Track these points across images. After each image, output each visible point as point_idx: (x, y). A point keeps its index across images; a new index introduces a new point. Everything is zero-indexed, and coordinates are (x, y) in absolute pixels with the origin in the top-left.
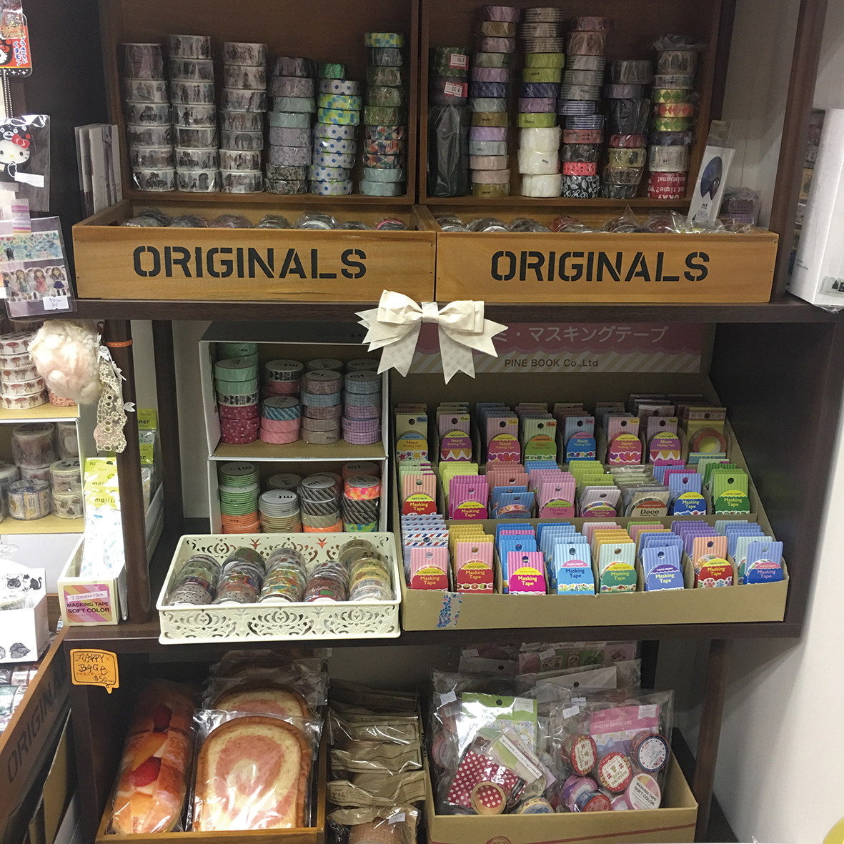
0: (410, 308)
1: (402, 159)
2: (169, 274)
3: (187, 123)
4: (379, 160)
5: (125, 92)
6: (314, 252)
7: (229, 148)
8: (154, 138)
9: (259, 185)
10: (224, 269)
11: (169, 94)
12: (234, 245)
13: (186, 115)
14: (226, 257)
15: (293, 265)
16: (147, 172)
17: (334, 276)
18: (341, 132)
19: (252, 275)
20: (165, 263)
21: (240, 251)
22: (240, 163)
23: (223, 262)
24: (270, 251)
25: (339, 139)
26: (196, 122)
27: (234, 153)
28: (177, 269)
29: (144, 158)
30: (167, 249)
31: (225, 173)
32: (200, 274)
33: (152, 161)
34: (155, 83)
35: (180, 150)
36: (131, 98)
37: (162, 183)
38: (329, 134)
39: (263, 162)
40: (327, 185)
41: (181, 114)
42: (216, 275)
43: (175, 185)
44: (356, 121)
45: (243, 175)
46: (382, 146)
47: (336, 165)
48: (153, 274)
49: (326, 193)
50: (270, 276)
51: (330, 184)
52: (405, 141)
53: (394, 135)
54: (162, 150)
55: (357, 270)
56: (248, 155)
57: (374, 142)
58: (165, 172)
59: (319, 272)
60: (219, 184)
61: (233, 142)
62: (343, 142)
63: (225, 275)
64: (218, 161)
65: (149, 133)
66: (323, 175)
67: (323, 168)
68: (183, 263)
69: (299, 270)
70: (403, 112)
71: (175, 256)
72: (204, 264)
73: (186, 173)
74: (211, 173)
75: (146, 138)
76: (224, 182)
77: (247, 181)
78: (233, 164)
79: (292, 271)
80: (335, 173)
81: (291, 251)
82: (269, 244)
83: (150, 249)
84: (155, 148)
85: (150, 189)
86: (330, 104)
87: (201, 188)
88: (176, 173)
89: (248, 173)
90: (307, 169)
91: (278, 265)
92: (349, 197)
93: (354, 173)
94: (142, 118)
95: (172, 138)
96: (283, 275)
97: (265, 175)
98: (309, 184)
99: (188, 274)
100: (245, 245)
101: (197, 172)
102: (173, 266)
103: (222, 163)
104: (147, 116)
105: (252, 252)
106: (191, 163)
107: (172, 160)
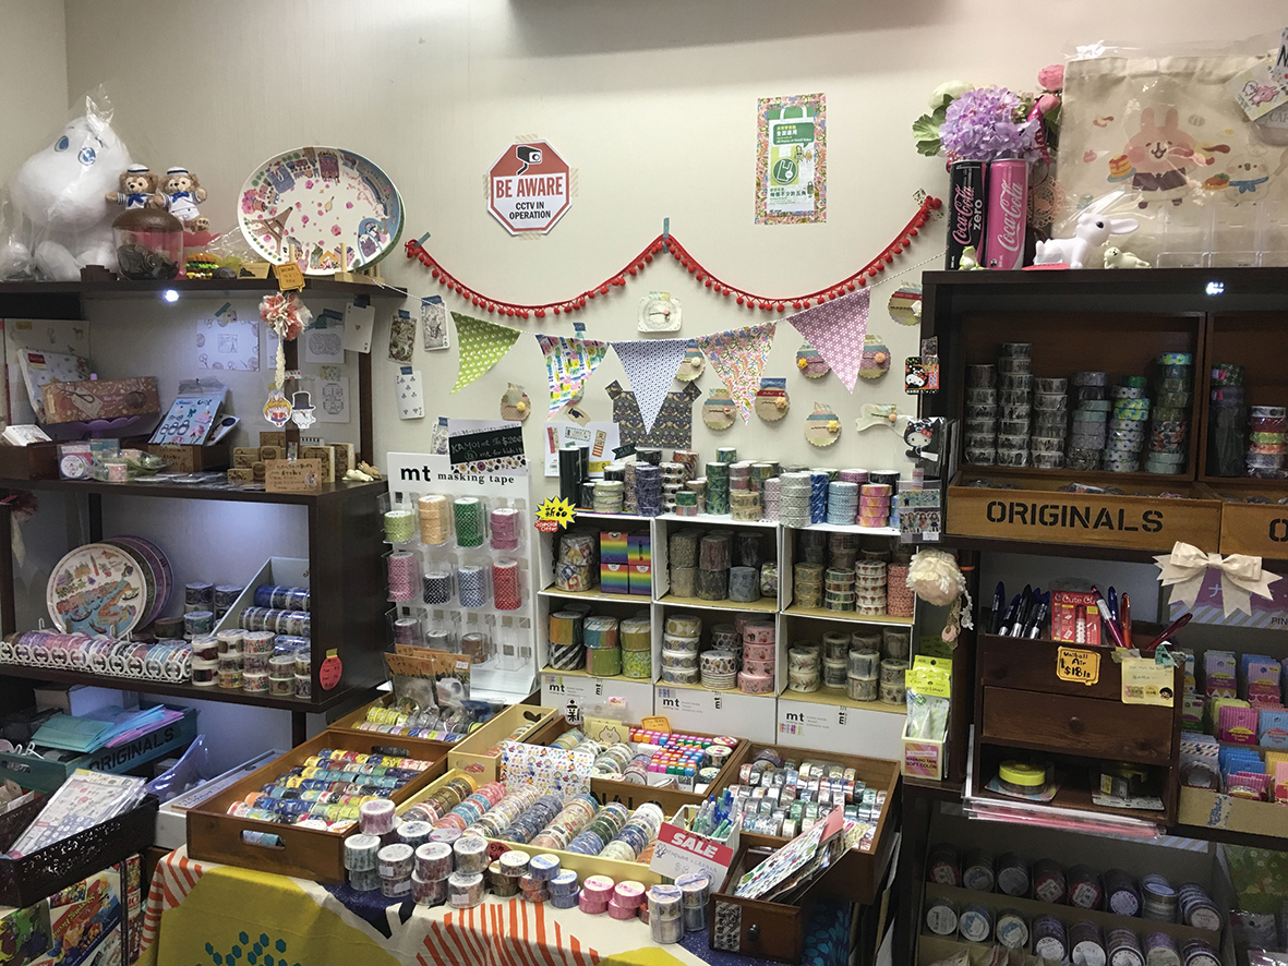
0: (1198, 556)
1: (1184, 446)
2: (1011, 521)
3: (1011, 418)
4: (1164, 446)
5: (968, 397)
6: (1122, 511)
7: (1040, 436)
8: (985, 428)
9: (1062, 463)
10: (1052, 520)
11: (998, 399)
12: (1061, 504)
13: (1011, 413)
14: (1054, 511)
15: (1104, 520)
16: (977, 451)
17: (1137, 529)
18: (1132, 425)
19: (1072, 525)
20: (1008, 514)
21: (1065, 508)
22: (1049, 446)
23: (1051, 515)
24: (1088, 509)
25: (1131, 431)
26: (1018, 417)
27: (1045, 440)
28: (1017, 518)
29: (975, 442)
30: (1012, 504)
31: (1035, 453)
32: (1033, 522)
33: (982, 444)
34: (990, 391)
35: (1003, 437)
36: (971, 401)
37: (988, 460)
38: (1123, 426)
39: (1066, 447)
40: (1118, 464)
41: (1007, 412)
42: (1045, 524)
43: (995, 460)
44: (1146, 417)
45: (1050, 455)
46: (1167, 437)
47: (1126, 449)
48: (999, 520)
49: (1117, 470)
50: (1086, 526)
51: (1120, 463)
52: (1188, 433)
53: (1178, 429)
54: (989, 437)
55: (1155, 526)
56: (1055, 441)
57: (1160, 433)
58: (989, 451)
59: (1125, 525)
60: (1029, 461)
61: (1044, 432)
62: (1133, 433)
63: (1051, 524)
64: (1030, 445)
65: (982, 425)
66: (1115, 456)
67: (1116, 452)
68: (1022, 514)
69: (1109, 524)
70: (1187, 411)
71: (1016, 509)
72: (1038, 516)
73: (1006, 453)
74: (1024, 453)
75: (979, 428)
76: (1034, 460)
77: (1053, 460)
78: (1042, 447)
79: (1103, 524)
80: (1125, 456)
81: (1104, 510)
82: (1087, 504)
83: (1000, 504)
84: (985, 435)
85: (977, 464)
86: (1125, 405)
87: (1016, 463)
88: (997, 453)
89: (1055, 454)
90: (1101, 451)
91: (1093, 519)
92: (1138, 474)
93: (1141, 456)
94: (978, 414)
95: (997, 429)
96: (1096, 526)
97: (1066, 455)
98: (1102, 463)
99: (1025, 522)
100: (1069, 504)
101: (1014, 452)
102: (1015, 516)
103: (1033, 446)
104: (983, 413)
105: (1074, 509)
106: (1011, 446)
107: (995, 444)
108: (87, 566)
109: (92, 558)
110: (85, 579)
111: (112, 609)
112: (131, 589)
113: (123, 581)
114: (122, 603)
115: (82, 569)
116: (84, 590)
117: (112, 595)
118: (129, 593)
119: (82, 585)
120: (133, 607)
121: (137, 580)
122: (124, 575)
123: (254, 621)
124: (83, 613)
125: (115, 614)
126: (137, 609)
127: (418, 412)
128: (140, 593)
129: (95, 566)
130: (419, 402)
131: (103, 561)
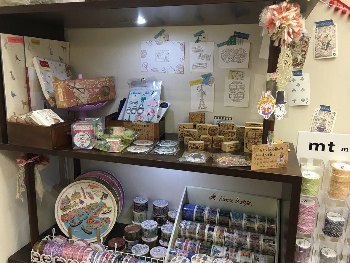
108: (79, 193)
109: (82, 188)
110: (78, 201)
111: (95, 219)
112: (106, 207)
113: (101, 202)
114: (101, 216)
115: (76, 195)
116: (77, 207)
117: (95, 211)
118: (105, 210)
119: (76, 204)
120: (108, 219)
121: (110, 202)
122: (102, 199)
123: (189, 232)
124: (77, 221)
125: (98, 222)
126: (111, 220)
127: (306, 101)
128: (113, 210)
129: (84, 193)
130: (307, 94)
131: (89, 190)
